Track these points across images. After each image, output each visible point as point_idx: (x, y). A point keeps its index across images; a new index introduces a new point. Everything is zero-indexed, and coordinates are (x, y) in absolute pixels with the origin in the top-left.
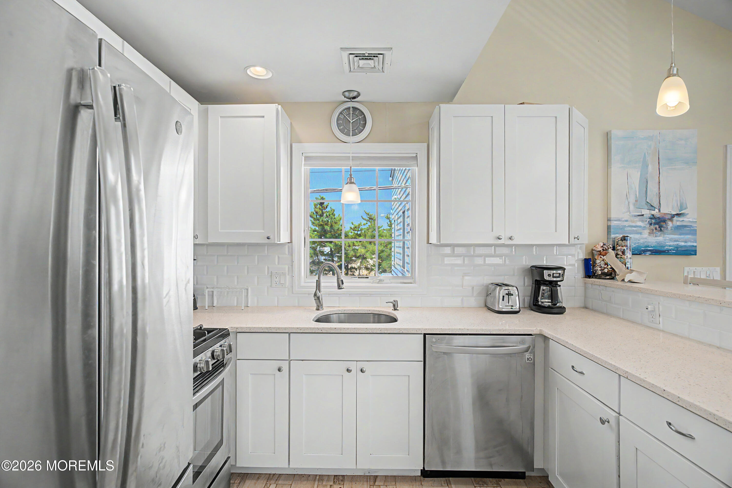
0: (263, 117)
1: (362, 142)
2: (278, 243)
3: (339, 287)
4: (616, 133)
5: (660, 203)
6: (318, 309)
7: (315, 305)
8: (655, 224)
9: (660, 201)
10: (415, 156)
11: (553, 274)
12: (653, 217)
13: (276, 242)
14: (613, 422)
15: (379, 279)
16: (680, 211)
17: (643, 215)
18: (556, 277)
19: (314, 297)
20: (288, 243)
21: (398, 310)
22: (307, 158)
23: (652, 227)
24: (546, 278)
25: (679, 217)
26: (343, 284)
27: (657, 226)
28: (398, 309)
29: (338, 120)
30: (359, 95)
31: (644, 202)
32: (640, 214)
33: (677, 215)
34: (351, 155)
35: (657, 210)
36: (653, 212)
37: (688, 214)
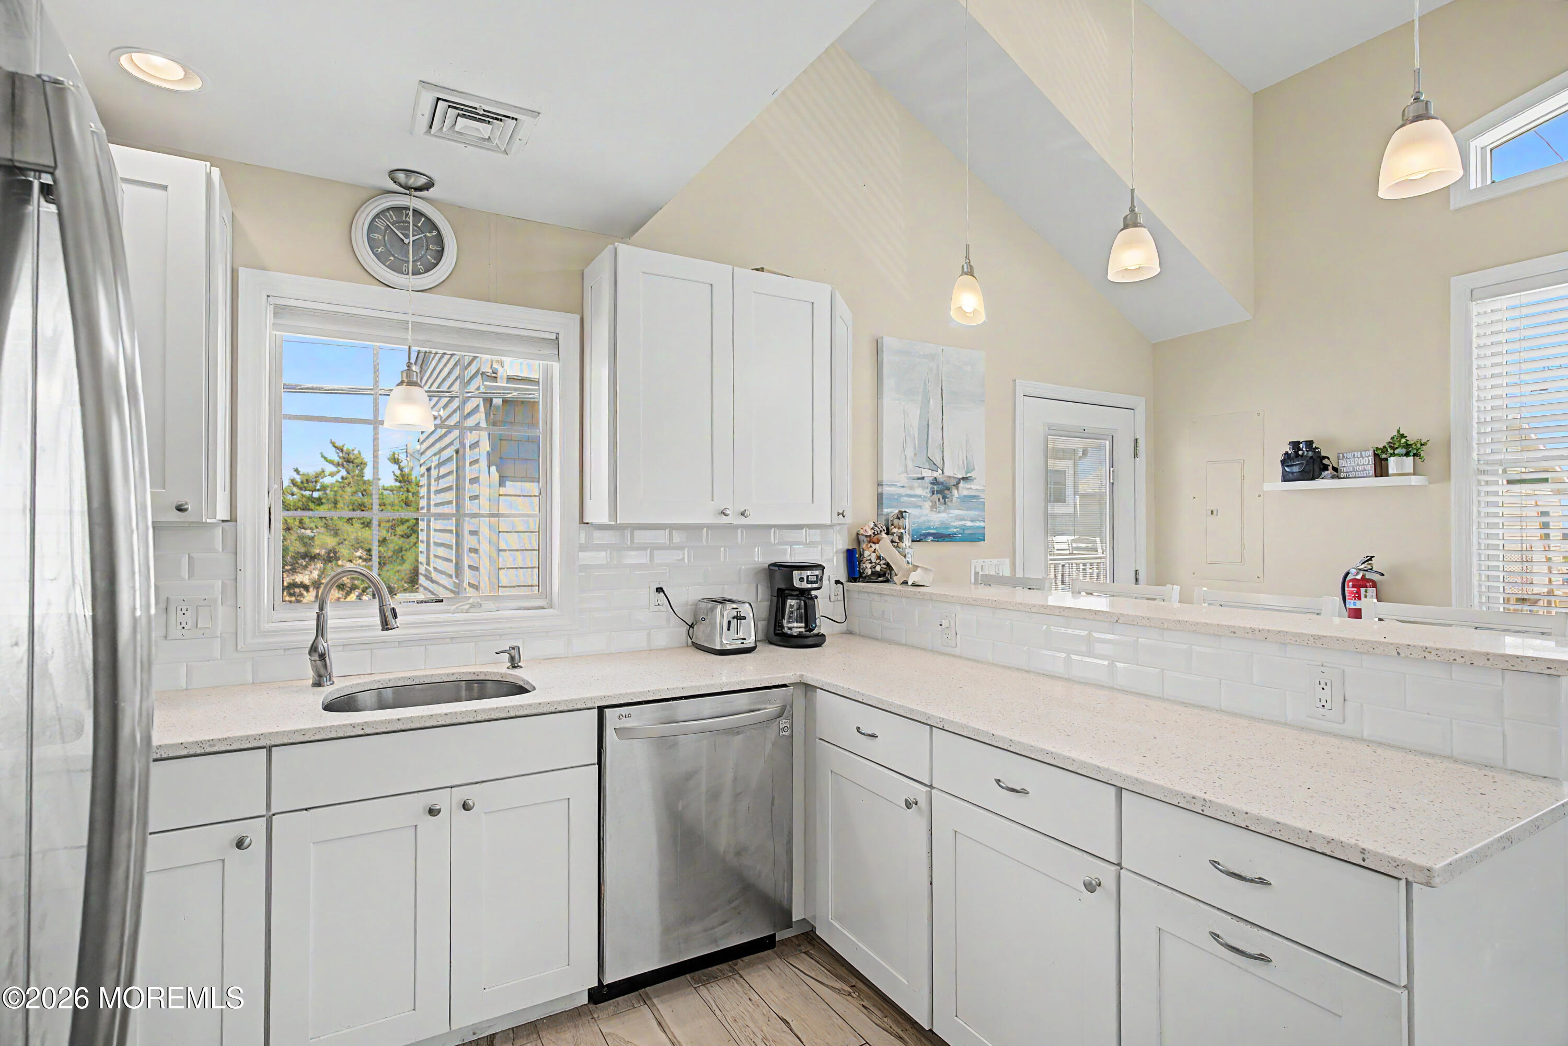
0: (165, 188)
1: (429, 291)
2: (208, 521)
3: (385, 625)
4: (889, 342)
5: (943, 460)
6: (318, 684)
7: (311, 673)
8: (938, 492)
9: (943, 457)
10: (554, 338)
11: (808, 577)
12: (935, 482)
13: (204, 521)
14: (923, 802)
15: (469, 604)
16: (967, 473)
17: (923, 478)
18: (812, 582)
19: (310, 654)
20: (223, 521)
21: (521, 667)
22: (280, 311)
23: (936, 497)
24: (797, 584)
25: (966, 482)
26: (395, 616)
27: (940, 496)
28: (520, 664)
29: (372, 228)
30: (429, 185)
31: (925, 458)
32: (920, 476)
33: (963, 479)
34: (410, 319)
35: (940, 471)
36: (935, 474)
37: (975, 479)
